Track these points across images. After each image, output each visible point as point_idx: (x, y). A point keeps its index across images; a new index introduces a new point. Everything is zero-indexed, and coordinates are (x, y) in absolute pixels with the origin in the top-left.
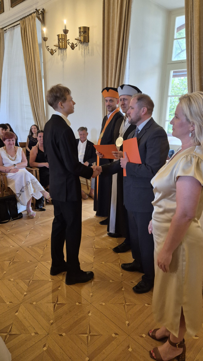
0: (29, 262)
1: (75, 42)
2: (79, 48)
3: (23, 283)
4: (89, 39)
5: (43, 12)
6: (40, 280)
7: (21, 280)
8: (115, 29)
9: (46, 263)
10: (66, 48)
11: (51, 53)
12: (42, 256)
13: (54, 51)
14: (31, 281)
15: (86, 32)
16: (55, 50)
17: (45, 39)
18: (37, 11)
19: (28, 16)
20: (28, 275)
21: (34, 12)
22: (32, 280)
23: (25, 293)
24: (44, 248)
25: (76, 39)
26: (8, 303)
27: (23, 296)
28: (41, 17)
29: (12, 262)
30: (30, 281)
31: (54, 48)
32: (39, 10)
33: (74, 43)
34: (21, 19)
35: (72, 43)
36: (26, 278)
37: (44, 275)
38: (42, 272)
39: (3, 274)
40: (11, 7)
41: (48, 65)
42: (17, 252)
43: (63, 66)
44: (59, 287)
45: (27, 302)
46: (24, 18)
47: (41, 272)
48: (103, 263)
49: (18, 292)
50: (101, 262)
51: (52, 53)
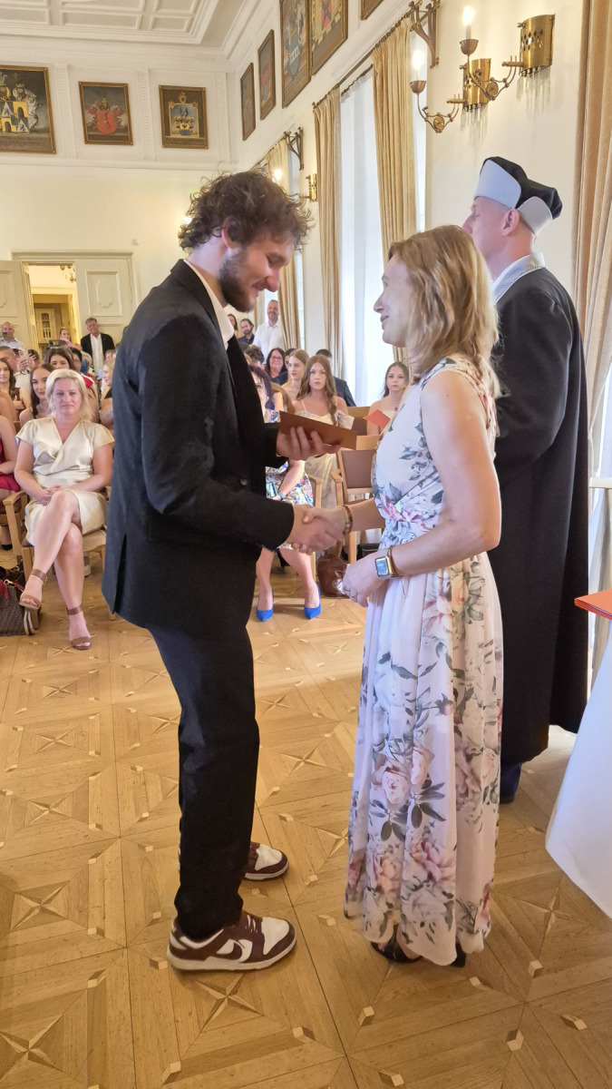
1: (504, 73)
2: (518, 89)
4: (550, 55)
5: (434, 9)
11: (435, 128)
13: (447, 120)
15: (541, 33)
16: (449, 116)
17: (417, 88)
18: (414, 7)
19: (393, 30)
21: (407, 15)
25: (504, 64)
28: (426, 26)
32: (421, 2)
34: (377, 46)
35: (492, 80)
46: (384, 39)
51: (437, 125)
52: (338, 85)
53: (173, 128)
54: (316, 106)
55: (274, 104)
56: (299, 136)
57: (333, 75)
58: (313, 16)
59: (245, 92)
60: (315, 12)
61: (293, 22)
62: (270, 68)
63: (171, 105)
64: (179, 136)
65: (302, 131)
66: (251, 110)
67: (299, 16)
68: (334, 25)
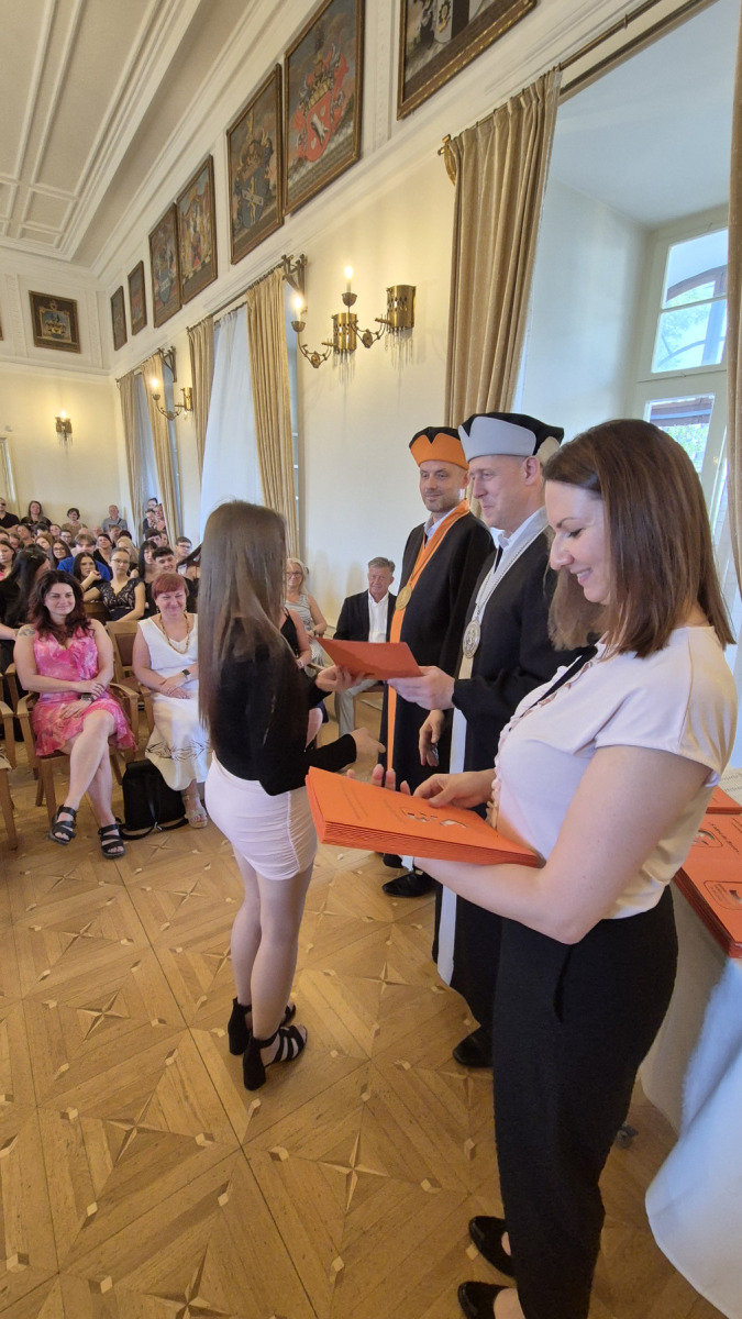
0: (155, 1023)
1: (375, 327)
2: (386, 342)
3: (104, 1138)
4: (413, 319)
5: (303, 264)
6: (163, 1134)
7: (100, 1123)
8: (488, 279)
9: (209, 1038)
10: (352, 349)
11: (312, 362)
12: (204, 998)
13: (322, 358)
14: (135, 1133)
15: (406, 299)
16: (324, 355)
17: (298, 327)
18: (286, 260)
19: (266, 277)
20: (129, 1100)
21: (279, 266)
22: (141, 1131)
23: (92, 1209)
24: (221, 961)
25: (377, 320)
26: (12, 1262)
27: (80, 1224)
28: (296, 278)
29: (102, 1019)
30: (132, 1129)
31: (322, 350)
32: (292, 257)
33: (373, 330)
34: (250, 288)
35: (367, 331)
36: (121, 1116)
37: (185, 1104)
38: (184, 1088)
39: (58, 1073)
40: (232, 263)
41: (309, 398)
42: (134, 969)
43: (345, 396)
44: (223, 1189)
45: (80, 1271)
46: (257, 283)
47: (179, 1087)
48: (407, 1066)
49: (70, 1192)
50: (398, 1062)
51: (315, 363)
52: (212, 316)
53: (45, 330)
54: (190, 330)
55: (146, 323)
56: (172, 353)
57: (205, 306)
58: (182, 254)
59: (116, 309)
60: (185, 251)
61: (163, 258)
62: (141, 291)
63: (42, 310)
64: (51, 339)
65: (174, 349)
66: (122, 327)
67: (168, 253)
68: (203, 264)
